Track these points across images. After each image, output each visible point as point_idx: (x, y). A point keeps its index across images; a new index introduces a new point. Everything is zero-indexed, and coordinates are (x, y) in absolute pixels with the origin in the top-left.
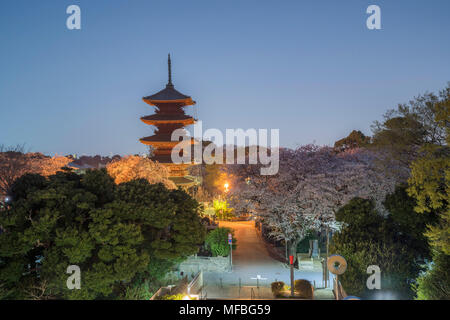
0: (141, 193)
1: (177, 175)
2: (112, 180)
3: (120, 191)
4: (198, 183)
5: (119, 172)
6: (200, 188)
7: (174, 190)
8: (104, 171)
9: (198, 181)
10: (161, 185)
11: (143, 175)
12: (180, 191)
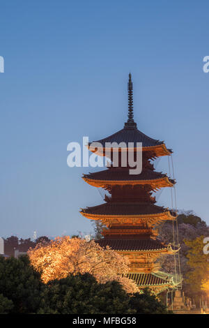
0: (84, 297)
1: (141, 271)
2: (38, 275)
3: (50, 294)
4: (175, 284)
5: (47, 264)
6: (178, 294)
7: (137, 294)
8: (25, 260)
9: (174, 282)
10: (115, 285)
11: (85, 269)
12: (146, 295)
